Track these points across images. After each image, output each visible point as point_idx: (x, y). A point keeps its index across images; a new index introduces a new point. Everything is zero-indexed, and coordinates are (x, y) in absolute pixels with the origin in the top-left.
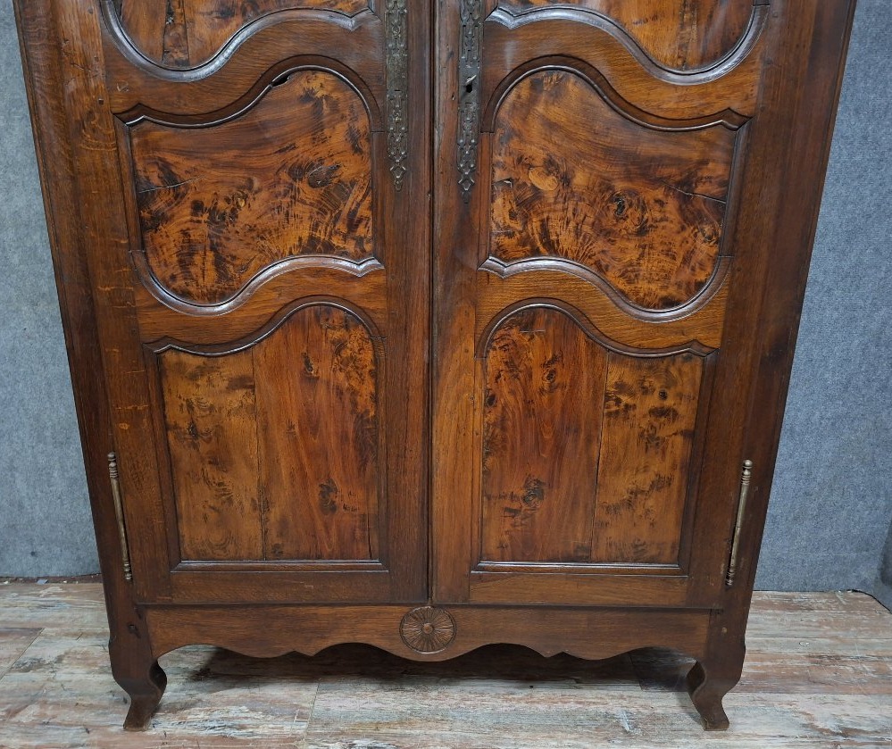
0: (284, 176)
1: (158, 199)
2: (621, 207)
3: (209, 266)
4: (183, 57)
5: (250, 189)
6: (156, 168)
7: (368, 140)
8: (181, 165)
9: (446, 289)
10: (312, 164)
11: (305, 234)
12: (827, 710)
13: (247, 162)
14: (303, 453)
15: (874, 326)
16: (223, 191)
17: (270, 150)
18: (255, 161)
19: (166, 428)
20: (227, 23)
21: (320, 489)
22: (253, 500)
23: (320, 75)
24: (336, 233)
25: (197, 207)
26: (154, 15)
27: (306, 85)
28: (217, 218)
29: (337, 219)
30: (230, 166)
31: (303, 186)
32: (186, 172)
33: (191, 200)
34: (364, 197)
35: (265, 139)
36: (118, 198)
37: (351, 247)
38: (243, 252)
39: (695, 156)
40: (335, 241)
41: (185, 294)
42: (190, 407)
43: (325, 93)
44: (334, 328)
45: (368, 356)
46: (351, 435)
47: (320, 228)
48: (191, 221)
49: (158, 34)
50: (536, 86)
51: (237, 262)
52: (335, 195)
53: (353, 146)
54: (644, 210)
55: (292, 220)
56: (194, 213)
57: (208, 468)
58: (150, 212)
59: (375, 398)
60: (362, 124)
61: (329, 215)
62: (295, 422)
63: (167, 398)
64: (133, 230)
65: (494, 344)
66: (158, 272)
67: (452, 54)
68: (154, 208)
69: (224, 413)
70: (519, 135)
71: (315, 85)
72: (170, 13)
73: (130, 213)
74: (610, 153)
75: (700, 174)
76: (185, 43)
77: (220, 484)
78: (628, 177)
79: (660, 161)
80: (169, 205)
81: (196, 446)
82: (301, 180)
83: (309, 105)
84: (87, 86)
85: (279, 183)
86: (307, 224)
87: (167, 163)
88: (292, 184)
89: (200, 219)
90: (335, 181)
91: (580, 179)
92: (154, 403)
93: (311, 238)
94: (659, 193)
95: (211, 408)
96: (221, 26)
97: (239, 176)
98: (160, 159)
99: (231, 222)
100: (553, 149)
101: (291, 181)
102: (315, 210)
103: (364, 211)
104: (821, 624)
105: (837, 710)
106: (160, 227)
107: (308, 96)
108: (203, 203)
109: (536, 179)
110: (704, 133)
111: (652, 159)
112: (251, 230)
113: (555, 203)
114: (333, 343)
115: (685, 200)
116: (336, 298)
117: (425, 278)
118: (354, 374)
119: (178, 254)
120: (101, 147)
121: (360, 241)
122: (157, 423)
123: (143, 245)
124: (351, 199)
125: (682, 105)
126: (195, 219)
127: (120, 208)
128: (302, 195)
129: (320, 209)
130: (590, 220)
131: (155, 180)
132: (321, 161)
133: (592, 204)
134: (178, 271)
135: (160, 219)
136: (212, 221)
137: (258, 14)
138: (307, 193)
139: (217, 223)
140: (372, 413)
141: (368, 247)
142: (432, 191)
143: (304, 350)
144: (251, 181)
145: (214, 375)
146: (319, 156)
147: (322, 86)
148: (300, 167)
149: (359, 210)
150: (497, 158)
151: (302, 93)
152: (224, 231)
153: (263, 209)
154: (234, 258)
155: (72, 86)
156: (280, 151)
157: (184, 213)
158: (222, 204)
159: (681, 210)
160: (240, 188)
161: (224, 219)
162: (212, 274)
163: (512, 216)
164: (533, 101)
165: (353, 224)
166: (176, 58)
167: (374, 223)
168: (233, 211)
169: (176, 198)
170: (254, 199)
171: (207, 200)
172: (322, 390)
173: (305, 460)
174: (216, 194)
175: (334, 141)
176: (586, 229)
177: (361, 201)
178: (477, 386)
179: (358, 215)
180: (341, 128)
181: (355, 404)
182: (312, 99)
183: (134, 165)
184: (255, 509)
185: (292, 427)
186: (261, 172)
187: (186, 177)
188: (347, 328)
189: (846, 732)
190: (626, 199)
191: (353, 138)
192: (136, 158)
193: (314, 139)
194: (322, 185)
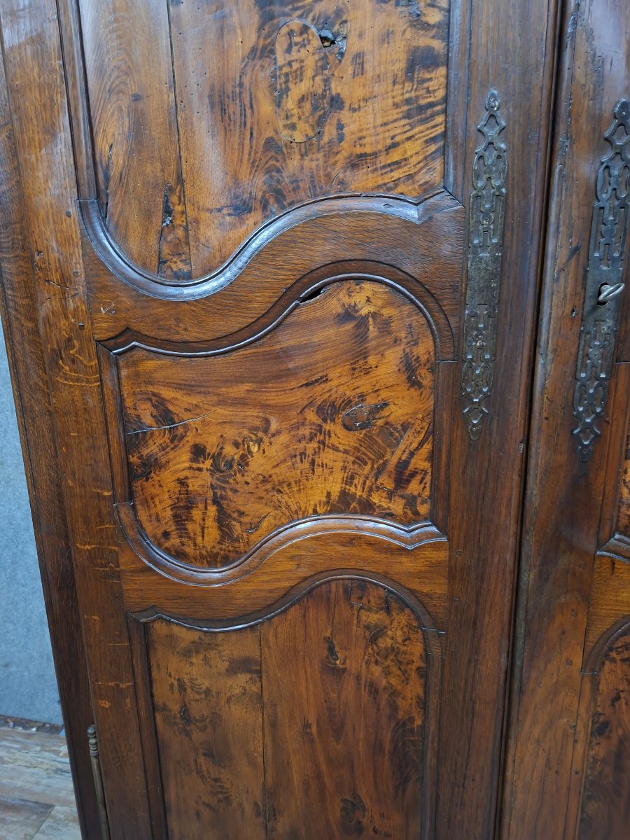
0: (311, 416)
1: (150, 442)
3: (211, 523)
4: (185, 268)
5: (266, 431)
6: (149, 405)
7: (432, 370)
8: (179, 401)
9: (542, 577)
10: (350, 401)
11: (336, 490)
13: (263, 397)
14: (322, 759)
16: (231, 433)
17: (294, 384)
18: (273, 398)
19: (153, 708)
20: (242, 221)
21: (342, 805)
22: (256, 804)
23: (367, 286)
24: (378, 488)
25: (198, 452)
26: (148, 215)
27: (346, 300)
28: (222, 467)
29: (379, 473)
30: (240, 402)
31: (335, 428)
32: (186, 410)
33: (191, 444)
34: (421, 444)
35: (289, 369)
36: (101, 441)
37: (397, 506)
38: (254, 509)
40: (375, 499)
41: (179, 555)
42: (182, 687)
43: (372, 309)
44: (370, 610)
45: (417, 649)
46: (387, 745)
47: (356, 481)
48: (190, 468)
49: (153, 239)
51: (245, 520)
52: (378, 440)
53: (409, 378)
55: (318, 470)
56: (193, 460)
57: (202, 760)
58: (140, 457)
59: (423, 704)
60: (424, 349)
61: (369, 466)
62: (312, 719)
63: (155, 674)
64: (118, 479)
65: (614, 654)
66: (149, 528)
68: (145, 452)
69: (223, 701)
71: (359, 299)
72: (168, 211)
73: (115, 460)
76: (186, 249)
77: (216, 780)
80: (164, 449)
81: (188, 734)
82: (333, 420)
83: (349, 326)
84: (65, 308)
85: (303, 424)
86: (339, 476)
87: (163, 399)
88: (320, 426)
89: (201, 466)
90: (380, 422)
92: (139, 680)
93: (344, 494)
95: (208, 692)
96: (233, 226)
97: (252, 415)
98: (154, 394)
99: (240, 471)
101: (319, 421)
102: (351, 459)
103: (420, 462)
106: (152, 474)
107: (348, 315)
108: (205, 447)
112: (265, 481)
114: (367, 627)
116: (375, 574)
117: (509, 557)
118: (395, 670)
119: (173, 507)
120: (82, 381)
121: (411, 502)
122: (142, 703)
123: (131, 496)
124: (402, 446)
126: (195, 465)
127: (103, 454)
128: (334, 440)
129: (357, 458)
131: (148, 420)
132: (362, 397)
134: (172, 527)
135: (151, 466)
136: (215, 469)
137: (283, 207)
138: (342, 437)
139: (222, 472)
140: (418, 722)
141: (423, 509)
142: (527, 441)
143: (328, 634)
144: (267, 422)
145: (212, 654)
146: (358, 391)
147: (368, 300)
148: (333, 405)
149: (413, 461)
151: (340, 310)
152: (231, 481)
153: (281, 456)
154: (242, 514)
155: (46, 308)
156: (307, 385)
157: (181, 460)
158: (229, 450)
160: (254, 429)
161: (231, 467)
162: (213, 533)
165: (402, 476)
166: (175, 269)
167: (434, 479)
168: (243, 457)
169: (172, 441)
170: (271, 443)
171: (210, 442)
172: (349, 686)
173: (324, 768)
174: (222, 436)
175: (382, 371)
177: (417, 449)
178: (582, 710)
179: (411, 467)
180: (393, 356)
181: (395, 708)
182: (354, 318)
183: (122, 400)
184: (258, 814)
185: (308, 726)
186: (282, 410)
187: (185, 416)
188: (388, 610)
191: (410, 370)
192: (125, 393)
193: (354, 369)
194: (362, 427)
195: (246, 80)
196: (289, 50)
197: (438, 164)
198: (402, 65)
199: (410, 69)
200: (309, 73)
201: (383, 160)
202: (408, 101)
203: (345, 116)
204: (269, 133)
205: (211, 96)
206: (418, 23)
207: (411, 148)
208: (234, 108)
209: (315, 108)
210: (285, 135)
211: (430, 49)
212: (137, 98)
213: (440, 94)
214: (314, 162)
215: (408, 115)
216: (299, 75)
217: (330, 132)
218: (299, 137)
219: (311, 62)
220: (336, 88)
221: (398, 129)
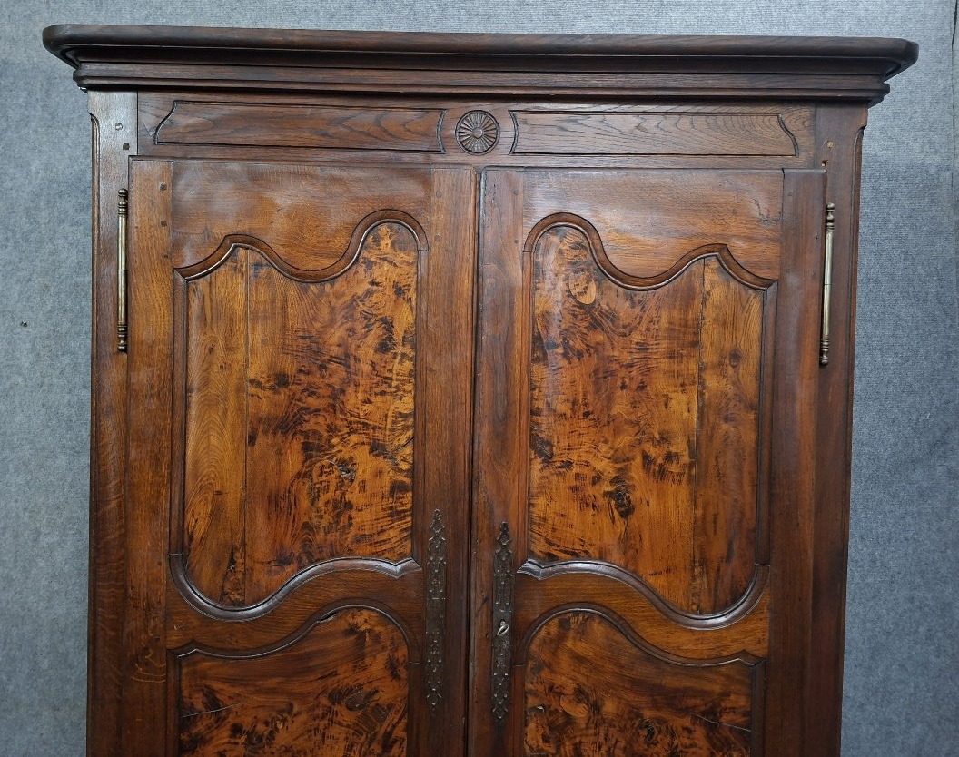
0: (324, 700)
1: (199, 723)
2: (651, 733)
4: (241, 599)
5: (289, 712)
6: (201, 694)
7: (406, 668)
8: (224, 690)
10: (352, 689)
11: (340, 754)
13: (289, 688)
16: (263, 714)
17: (312, 678)
18: (296, 688)
20: (284, 570)
23: (364, 612)
24: (370, 753)
25: (237, 730)
26: (218, 564)
27: (351, 621)
28: (254, 741)
29: (371, 740)
30: (272, 691)
31: (341, 709)
32: (230, 698)
33: (231, 724)
34: (400, 719)
35: (310, 667)
36: (161, 725)
39: (717, 689)
43: (368, 627)
47: (355, 748)
48: (229, 743)
49: (219, 580)
50: (564, 625)
52: (372, 718)
53: (392, 673)
54: (673, 736)
55: (328, 741)
56: (232, 737)
58: (190, 735)
60: (402, 653)
61: (365, 736)
64: (170, 754)
67: (485, 600)
68: (194, 731)
70: (550, 666)
71: (360, 620)
72: (233, 562)
73: (170, 738)
74: (637, 685)
75: (723, 705)
76: (242, 586)
78: (655, 706)
79: (685, 692)
80: (209, 728)
82: (339, 703)
83: (352, 638)
84: (146, 626)
85: (318, 706)
86: (343, 745)
87: (214, 690)
88: (330, 708)
89: (238, 740)
90: (372, 704)
91: (609, 707)
94: (687, 722)
96: (277, 573)
97: (280, 701)
98: (206, 686)
99: (267, 744)
100: (581, 679)
101: (329, 704)
102: (351, 731)
103: (400, 732)
106: (198, 749)
107: (352, 630)
108: (242, 726)
109: (565, 705)
110: (723, 669)
111: (677, 690)
112: (287, 751)
113: (587, 728)
115: (712, 729)
120: (152, 679)
124: (387, 721)
125: (700, 647)
126: (232, 740)
127: (161, 735)
128: (339, 718)
129: (356, 731)
130: (622, 744)
131: (199, 706)
132: (361, 686)
133: (622, 730)
135: (199, 741)
136: (249, 742)
137: (312, 563)
138: (346, 716)
139: (254, 745)
142: (466, 715)
144: (291, 705)
146: (358, 682)
147: (366, 621)
148: (340, 693)
149: (395, 732)
150: (529, 686)
151: (347, 627)
152: (260, 752)
153: (300, 731)
155: (132, 624)
156: (321, 678)
157: (223, 736)
158: (261, 728)
159: (708, 738)
160: (280, 711)
161: (261, 740)
163: (545, 739)
164: (561, 637)
165: (387, 743)
166: (233, 599)
167: (409, 744)
168: (271, 732)
169: (216, 722)
170: (293, 722)
171: (246, 722)
174: (256, 717)
175: (374, 668)
177: (397, 723)
179: (393, 736)
180: (382, 658)
182: (356, 632)
183: (181, 691)
186: (303, 697)
187: (229, 702)
190: (655, 726)
191: (392, 667)
192: (183, 686)
193: (355, 667)
194: (359, 708)
195: (293, 489)
196: (321, 475)
197: (408, 544)
198: (387, 489)
199: (392, 491)
200: (332, 488)
201: (376, 539)
202: (391, 508)
203: (353, 513)
204: (306, 519)
205: (269, 497)
206: (396, 468)
207: (392, 534)
208: (283, 504)
209: (335, 508)
210: (315, 521)
211: (404, 482)
212: (219, 493)
213: (409, 506)
214: (334, 536)
215: (391, 515)
216: (327, 489)
217: (343, 520)
218: (324, 523)
219: (334, 483)
220: (348, 497)
221: (385, 522)
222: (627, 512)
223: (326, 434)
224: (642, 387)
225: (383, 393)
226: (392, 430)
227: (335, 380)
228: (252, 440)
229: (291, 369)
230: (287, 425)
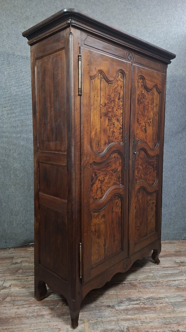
0: (111, 172)
4: (99, 152)
5: (106, 175)
6: (94, 173)
7: (122, 163)
12: (178, 259)
14: (111, 229)
15: (179, 185)
16: (103, 176)
17: (109, 167)
18: (107, 170)
19: (91, 232)
20: (106, 146)
21: (113, 237)
23: (116, 153)
26: (96, 145)
27: (114, 155)
29: (117, 178)
30: (104, 171)
32: (98, 173)
33: (98, 179)
34: (121, 173)
35: (109, 165)
38: (105, 188)
39: (154, 161)
40: (117, 182)
41: (96, 199)
42: (95, 225)
44: (116, 200)
45: (120, 204)
47: (115, 180)
50: (140, 153)
52: (117, 174)
53: (120, 165)
55: (112, 180)
57: (97, 239)
58: (93, 182)
60: (121, 161)
62: (110, 222)
63: (92, 224)
71: (116, 155)
72: (98, 144)
76: (100, 149)
80: (95, 180)
81: (95, 235)
82: (113, 172)
89: (99, 182)
93: (114, 182)
97: (105, 173)
99: (104, 182)
102: (115, 177)
104: (177, 246)
105: (180, 259)
106: (94, 185)
108: (100, 179)
112: (106, 183)
114: (116, 203)
116: (118, 193)
120: (88, 171)
123: (91, 190)
124: (119, 174)
128: (113, 175)
131: (94, 176)
132: (116, 168)
134: (95, 194)
136: (101, 182)
143: (112, 206)
144: (107, 173)
145: (99, 216)
148: (113, 170)
149: (120, 176)
150: (136, 164)
152: (103, 184)
154: (103, 189)
156: (111, 167)
157: (97, 182)
158: (102, 179)
165: (119, 179)
167: (122, 177)
168: (104, 179)
170: (107, 177)
172: (114, 214)
173: (111, 231)
175: (117, 164)
176: (145, 174)
180: (118, 162)
182: (115, 157)
185: (110, 224)
188: (118, 199)
189: (182, 262)
193: (115, 164)
194: (116, 172)
195: (107, 128)
196: (111, 125)
197: (122, 139)
199: (120, 129)
201: (118, 138)
202: (120, 132)
203: (115, 133)
205: (104, 130)
206: (120, 124)
207: (120, 137)
208: (106, 132)
209: (112, 132)
210: (110, 135)
211: (121, 127)
212: (96, 129)
213: (122, 132)
214: (112, 138)
215: (119, 134)
217: (114, 135)
219: (112, 127)
220: (114, 130)
222: (146, 132)
223: (111, 117)
224: (148, 110)
225: (119, 109)
226: (120, 116)
227: (112, 105)
228: (101, 118)
229: (107, 102)
230: (106, 115)
